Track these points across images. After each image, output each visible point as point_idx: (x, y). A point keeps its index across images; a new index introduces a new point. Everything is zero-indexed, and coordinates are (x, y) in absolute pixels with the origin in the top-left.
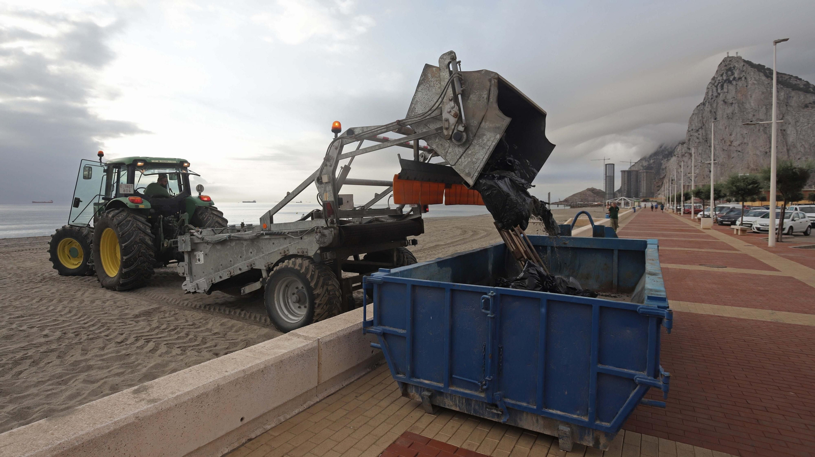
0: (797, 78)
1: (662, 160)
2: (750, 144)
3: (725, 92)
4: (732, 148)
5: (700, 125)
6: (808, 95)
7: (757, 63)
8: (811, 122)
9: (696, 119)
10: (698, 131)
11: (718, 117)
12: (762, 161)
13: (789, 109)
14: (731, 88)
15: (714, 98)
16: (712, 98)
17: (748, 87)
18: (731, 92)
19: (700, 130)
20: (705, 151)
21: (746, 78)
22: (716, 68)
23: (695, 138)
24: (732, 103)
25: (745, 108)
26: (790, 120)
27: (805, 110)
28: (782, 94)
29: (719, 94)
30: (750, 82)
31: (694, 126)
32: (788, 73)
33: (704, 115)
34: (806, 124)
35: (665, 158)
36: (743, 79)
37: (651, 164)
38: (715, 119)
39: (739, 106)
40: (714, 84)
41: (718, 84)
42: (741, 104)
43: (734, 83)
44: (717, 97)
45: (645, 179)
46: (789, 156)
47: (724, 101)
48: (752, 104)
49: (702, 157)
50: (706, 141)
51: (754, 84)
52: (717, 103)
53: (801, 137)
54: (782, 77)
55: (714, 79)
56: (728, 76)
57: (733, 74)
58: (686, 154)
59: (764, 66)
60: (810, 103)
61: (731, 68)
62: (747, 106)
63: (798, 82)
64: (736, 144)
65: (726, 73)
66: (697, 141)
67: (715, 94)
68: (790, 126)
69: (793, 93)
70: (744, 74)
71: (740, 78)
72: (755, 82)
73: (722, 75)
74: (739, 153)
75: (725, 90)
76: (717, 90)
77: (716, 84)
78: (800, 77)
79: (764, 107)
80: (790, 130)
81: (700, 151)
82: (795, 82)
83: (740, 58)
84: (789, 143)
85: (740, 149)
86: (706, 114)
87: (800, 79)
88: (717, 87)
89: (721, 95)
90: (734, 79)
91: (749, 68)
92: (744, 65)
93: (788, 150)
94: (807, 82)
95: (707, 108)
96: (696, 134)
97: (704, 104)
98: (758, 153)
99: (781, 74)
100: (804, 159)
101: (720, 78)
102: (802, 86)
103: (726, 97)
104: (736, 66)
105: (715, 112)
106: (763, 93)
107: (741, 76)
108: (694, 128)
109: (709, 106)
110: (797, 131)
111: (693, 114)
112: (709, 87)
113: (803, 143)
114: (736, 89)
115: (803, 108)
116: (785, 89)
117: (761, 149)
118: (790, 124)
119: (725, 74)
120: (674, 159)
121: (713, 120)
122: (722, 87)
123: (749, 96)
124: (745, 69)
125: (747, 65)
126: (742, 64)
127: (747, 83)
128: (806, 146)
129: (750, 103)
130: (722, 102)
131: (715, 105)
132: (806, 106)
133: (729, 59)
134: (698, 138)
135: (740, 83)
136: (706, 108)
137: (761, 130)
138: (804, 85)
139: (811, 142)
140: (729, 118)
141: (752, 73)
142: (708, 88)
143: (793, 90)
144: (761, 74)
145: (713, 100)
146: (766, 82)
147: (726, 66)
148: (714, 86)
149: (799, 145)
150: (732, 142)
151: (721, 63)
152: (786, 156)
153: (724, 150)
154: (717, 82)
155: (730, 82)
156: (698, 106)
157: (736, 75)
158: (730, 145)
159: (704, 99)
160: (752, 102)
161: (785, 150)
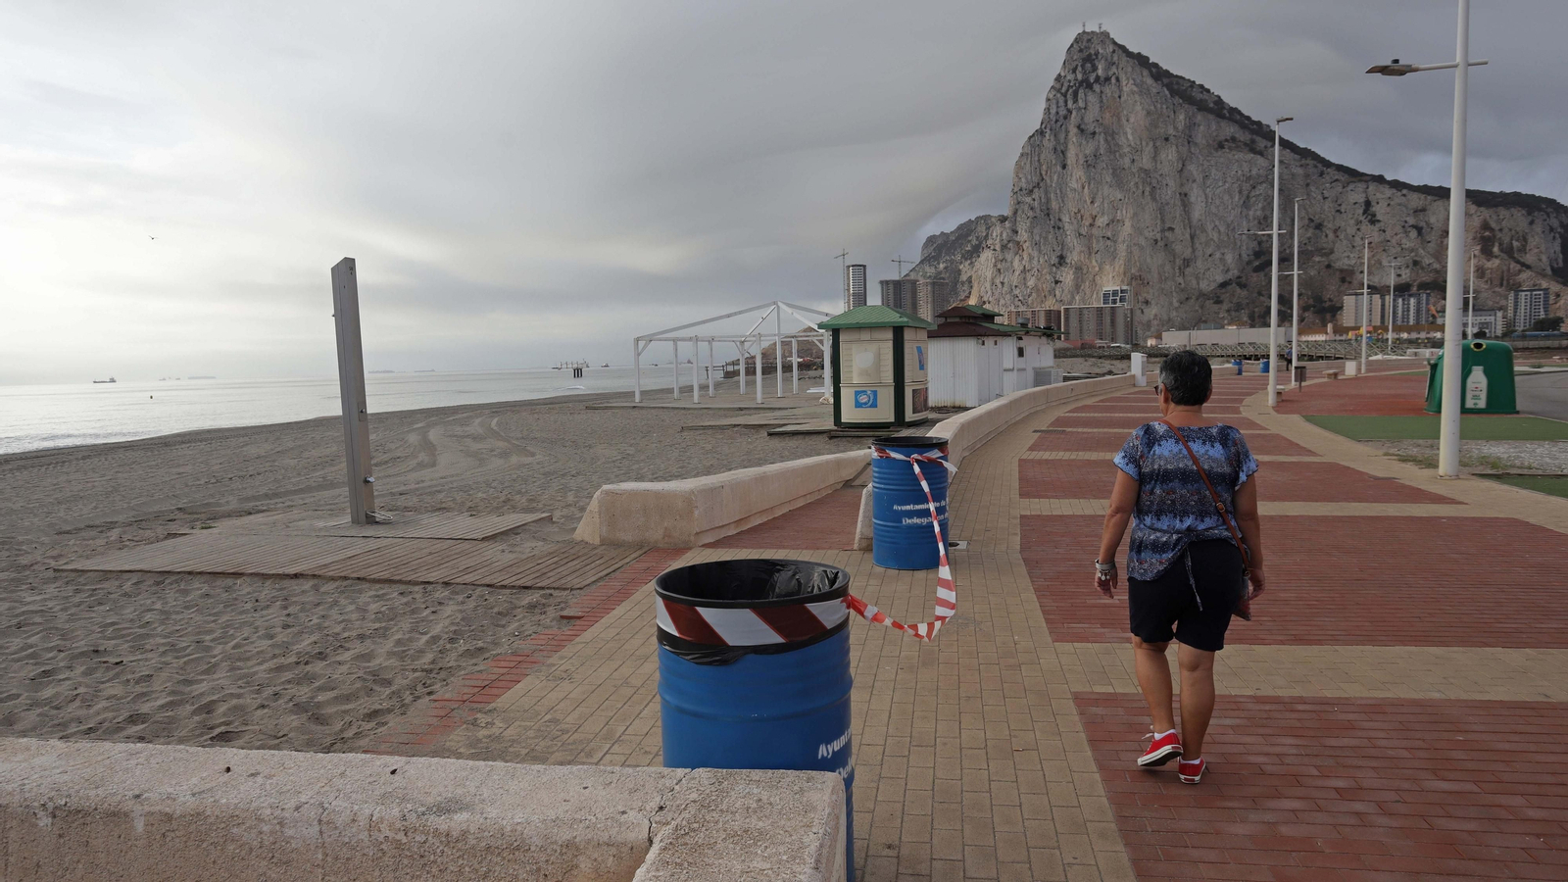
0: (1202, 86)
1: (961, 263)
2: (1128, 224)
3: (1080, 109)
4: (1095, 231)
5: (1036, 179)
6: (1224, 123)
7: (1136, 51)
8: (1229, 179)
9: (1028, 165)
10: (1031, 191)
11: (1069, 162)
12: (1149, 260)
13: (1193, 150)
14: (1092, 98)
15: (1062, 119)
16: (1057, 121)
17: (1123, 99)
18: (1091, 107)
19: (1036, 190)
20: (1046, 238)
21: (1118, 79)
22: (1063, 57)
23: (1026, 207)
24: (1094, 133)
25: (1117, 145)
26: (1195, 172)
27: (1220, 153)
28: (1182, 117)
29: (1070, 112)
30: (1125, 89)
31: (1023, 180)
32: (1187, 78)
33: (1043, 157)
34: (1220, 184)
35: (966, 259)
36: (1113, 80)
37: (940, 273)
38: (1064, 167)
39: (1106, 140)
40: (1059, 91)
41: (1068, 90)
42: (1111, 135)
43: (1097, 87)
44: (1065, 118)
45: (930, 300)
46: (1194, 251)
47: (1079, 127)
48: (1130, 137)
49: (1040, 251)
50: (1048, 215)
51: (1133, 93)
52: (1067, 132)
53: (1214, 210)
54: (1178, 83)
55: (1059, 78)
56: (1084, 73)
57: (1095, 69)
58: (1010, 245)
59: (1147, 58)
60: (1226, 140)
61: (1090, 55)
62: (1122, 140)
63: (1205, 96)
64: (1102, 221)
65: (1083, 66)
66: (1031, 214)
67: (1063, 112)
68: (1195, 185)
69: (1199, 117)
70: (1114, 69)
71: (1108, 79)
72: (1135, 89)
73: (1074, 71)
74: (1109, 243)
75: (1081, 104)
76: (1066, 102)
77: (1063, 90)
78: (1206, 87)
79: (1151, 144)
80: (1196, 195)
81: (1037, 238)
82: (1199, 96)
83: (1106, 35)
84: (1195, 222)
85: (1109, 234)
86: (1047, 155)
87: (1208, 91)
88: (1065, 95)
89: (1074, 113)
90: (1098, 79)
91: (1125, 58)
92: (1114, 51)
93: (1192, 237)
94: (1219, 97)
95: (1048, 142)
96: (1028, 200)
97: (1041, 132)
98: (1143, 242)
99: (1177, 76)
100: (1218, 255)
101: (1070, 77)
102: (1212, 105)
103: (1082, 119)
104: (1101, 51)
105: (1062, 152)
106: (1149, 113)
107: (1110, 73)
108: (1024, 186)
109: (1052, 138)
110: (1206, 198)
111: (1022, 155)
112: (1051, 96)
113: (1217, 223)
114: (1102, 101)
115: (1216, 150)
116: (1186, 106)
117: (1147, 234)
118: (1194, 181)
119: (1079, 68)
120: (986, 256)
121: (1059, 168)
122: (1075, 95)
123: (1124, 121)
124: (1115, 58)
125: (1120, 51)
126: (1111, 48)
127: (1121, 91)
128: (1222, 229)
129: (1126, 133)
130: (1075, 130)
131: (1062, 136)
132: (1221, 146)
133: (1085, 38)
134: (1032, 209)
135: (1107, 90)
136: (1045, 142)
137: (1147, 193)
138: (1215, 103)
139: (1229, 219)
140: (1088, 166)
141: (1130, 69)
142: (1048, 100)
143: (1199, 109)
144: (1146, 73)
145: (1059, 124)
146: (1155, 91)
147: (1081, 51)
148: (1059, 95)
149: (1209, 227)
150: (1094, 218)
151: (1072, 45)
152: (1190, 249)
153: (1080, 235)
154: (1066, 84)
155: (1090, 86)
156: (1030, 137)
157: (1100, 72)
158: (1091, 225)
159: (1042, 123)
160: (1129, 131)
161: (1188, 236)
